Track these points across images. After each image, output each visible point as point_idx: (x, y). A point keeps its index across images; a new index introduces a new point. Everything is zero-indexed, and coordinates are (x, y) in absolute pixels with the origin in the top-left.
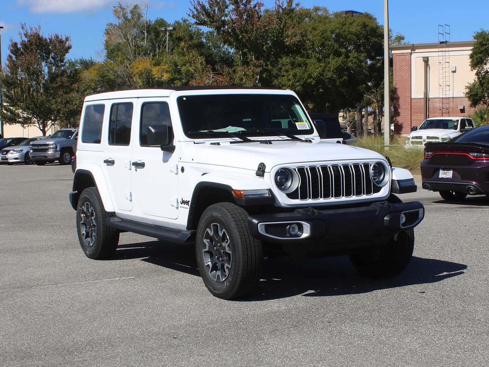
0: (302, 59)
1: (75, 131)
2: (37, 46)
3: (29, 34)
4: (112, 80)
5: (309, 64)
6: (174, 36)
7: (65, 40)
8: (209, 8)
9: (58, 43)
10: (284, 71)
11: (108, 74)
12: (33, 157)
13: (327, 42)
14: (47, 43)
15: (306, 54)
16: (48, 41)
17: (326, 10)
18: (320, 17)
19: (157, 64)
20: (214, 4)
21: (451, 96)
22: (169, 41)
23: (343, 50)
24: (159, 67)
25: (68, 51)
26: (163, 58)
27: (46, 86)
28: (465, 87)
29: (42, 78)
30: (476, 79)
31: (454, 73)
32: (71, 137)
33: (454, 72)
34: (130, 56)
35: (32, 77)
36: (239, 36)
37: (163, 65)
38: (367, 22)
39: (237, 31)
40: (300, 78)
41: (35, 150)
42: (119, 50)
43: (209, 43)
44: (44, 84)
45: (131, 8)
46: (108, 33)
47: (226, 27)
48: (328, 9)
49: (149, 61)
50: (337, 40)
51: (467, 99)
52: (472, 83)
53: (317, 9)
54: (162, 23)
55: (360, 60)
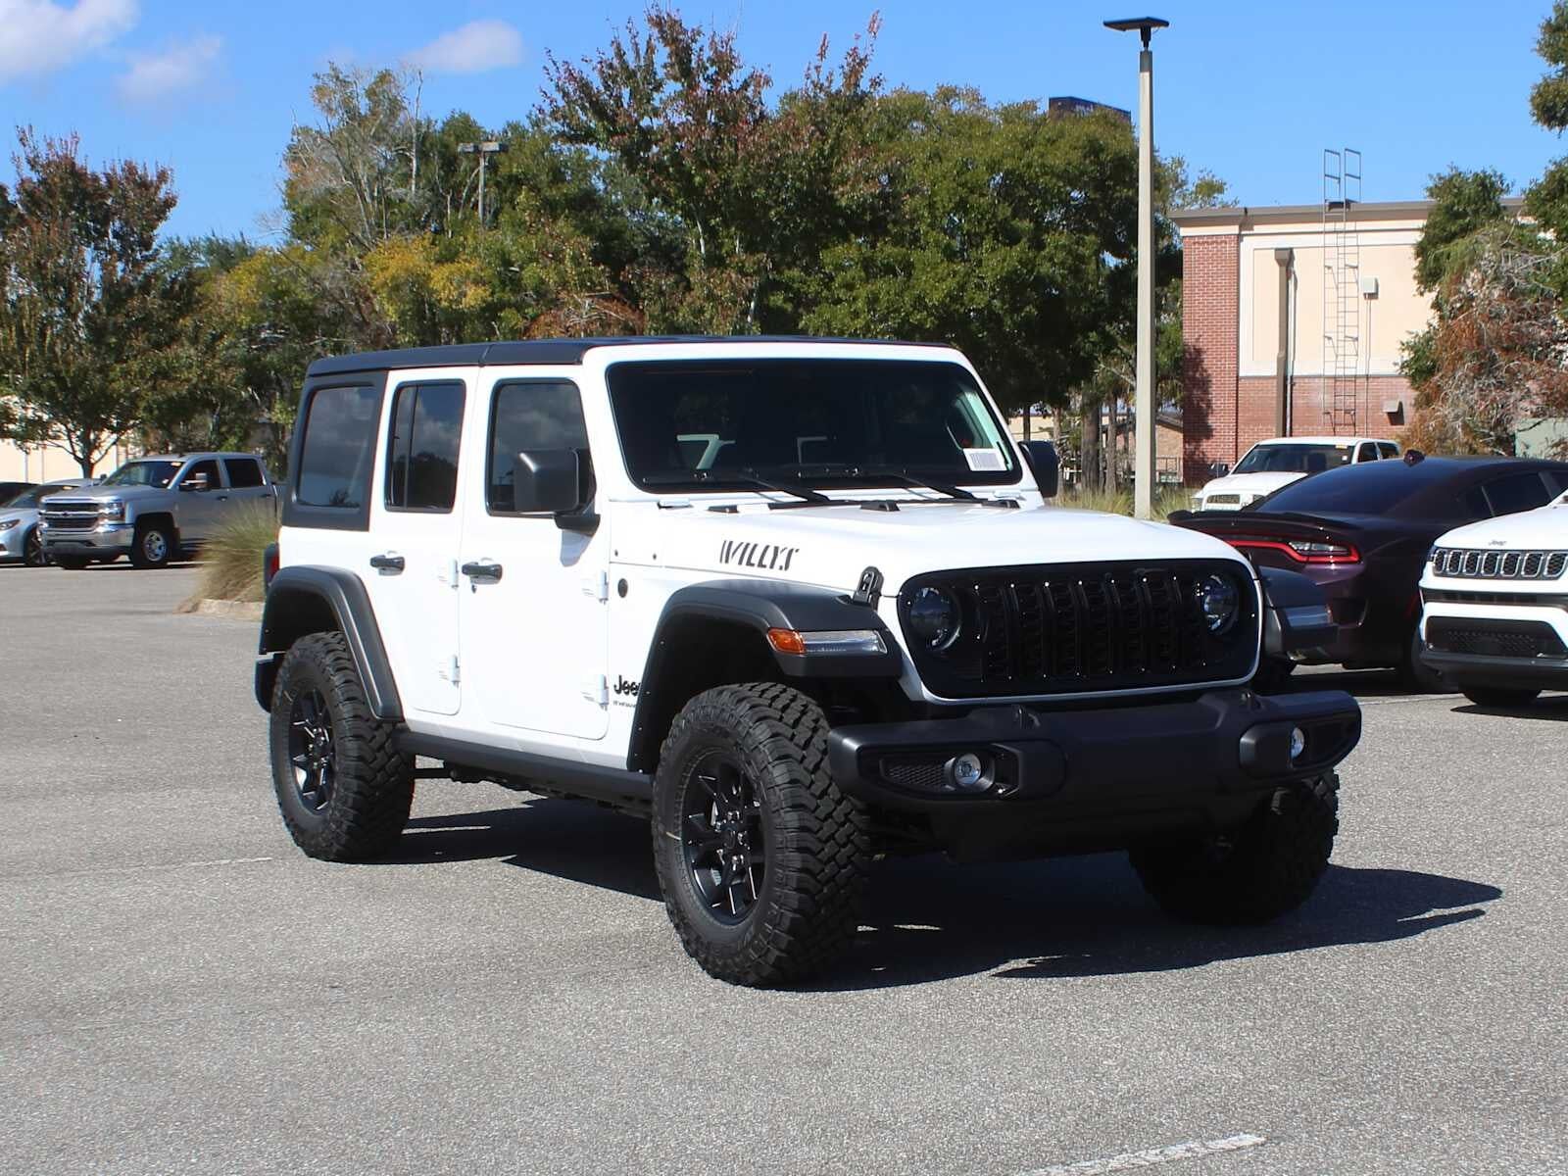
0: (896, 250)
1: (182, 463)
2: (70, 198)
3: (43, 160)
4: (306, 307)
5: (919, 266)
6: (503, 171)
7: (155, 179)
8: (602, 89)
9: (133, 190)
10: (840, 287)
11: (293, 286)
12: (51, 542)
13: (973, 198)
14: (99, 188)
15: (911, 234)
16: (103, 181)
17: (976, 98)
18: (957, 118)
19: (448, 257)
20: (617, 76)
21: (1361, 372)
22: (486, 185)
23: (1026, 225)
24: (453, 267)
25: (164, 212)
26: (466, 239)
27: (95, 323)
28: (1400, 346)
29: (82, 298)
30: (1435, 322)
31: (1373, 301)
32: (167, 484)
33: (1373, 296)
34: (364, 232)
35: (50, 293)
36: (693, 176)
37: (466, 260)
38: (1104, 136)
39: (688, 162)
40: (887, 308)
41: (54, 523)
42: (330, 211)
43: (616, 195)
44: (88, 317)
45: (368, 81)
46: (295, 159)
47: (655, 149)
48: (983, 94)
49: (421, 249)
50: (1005, 192)
51: (1406, 382)
52: (1421, 334)
53: (947, 94)
54: (464, 128)
55: (1077, 255)
